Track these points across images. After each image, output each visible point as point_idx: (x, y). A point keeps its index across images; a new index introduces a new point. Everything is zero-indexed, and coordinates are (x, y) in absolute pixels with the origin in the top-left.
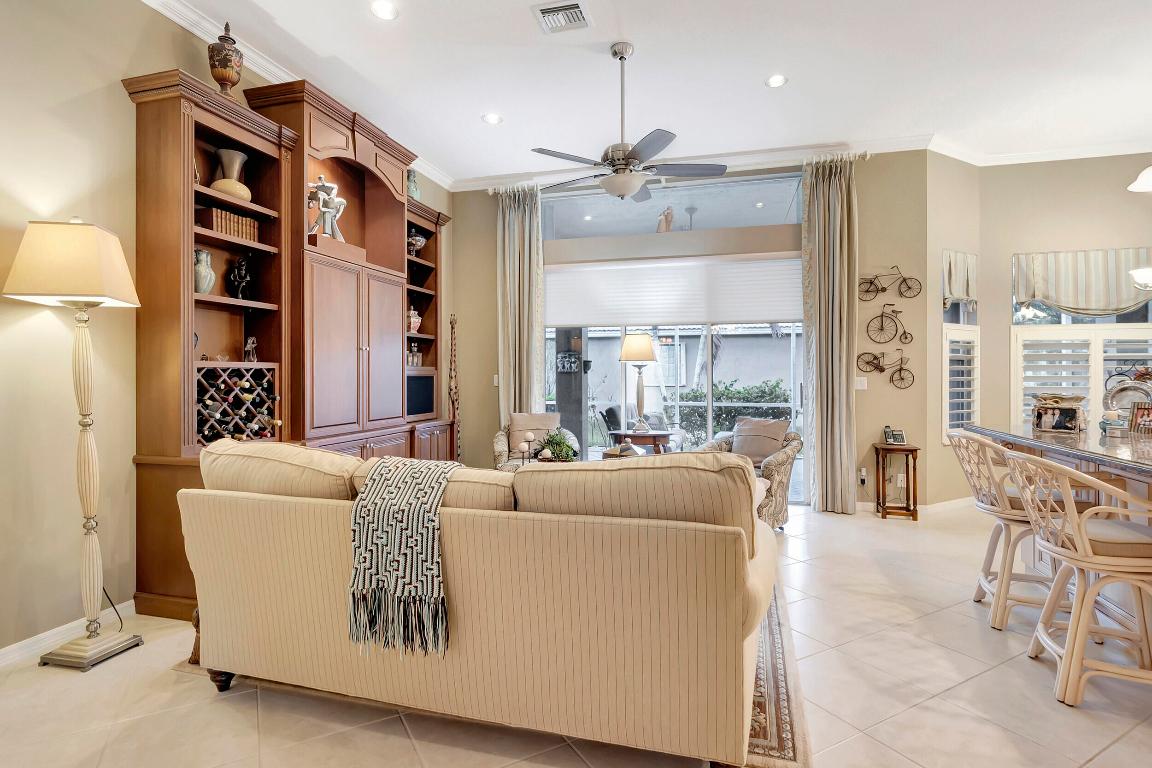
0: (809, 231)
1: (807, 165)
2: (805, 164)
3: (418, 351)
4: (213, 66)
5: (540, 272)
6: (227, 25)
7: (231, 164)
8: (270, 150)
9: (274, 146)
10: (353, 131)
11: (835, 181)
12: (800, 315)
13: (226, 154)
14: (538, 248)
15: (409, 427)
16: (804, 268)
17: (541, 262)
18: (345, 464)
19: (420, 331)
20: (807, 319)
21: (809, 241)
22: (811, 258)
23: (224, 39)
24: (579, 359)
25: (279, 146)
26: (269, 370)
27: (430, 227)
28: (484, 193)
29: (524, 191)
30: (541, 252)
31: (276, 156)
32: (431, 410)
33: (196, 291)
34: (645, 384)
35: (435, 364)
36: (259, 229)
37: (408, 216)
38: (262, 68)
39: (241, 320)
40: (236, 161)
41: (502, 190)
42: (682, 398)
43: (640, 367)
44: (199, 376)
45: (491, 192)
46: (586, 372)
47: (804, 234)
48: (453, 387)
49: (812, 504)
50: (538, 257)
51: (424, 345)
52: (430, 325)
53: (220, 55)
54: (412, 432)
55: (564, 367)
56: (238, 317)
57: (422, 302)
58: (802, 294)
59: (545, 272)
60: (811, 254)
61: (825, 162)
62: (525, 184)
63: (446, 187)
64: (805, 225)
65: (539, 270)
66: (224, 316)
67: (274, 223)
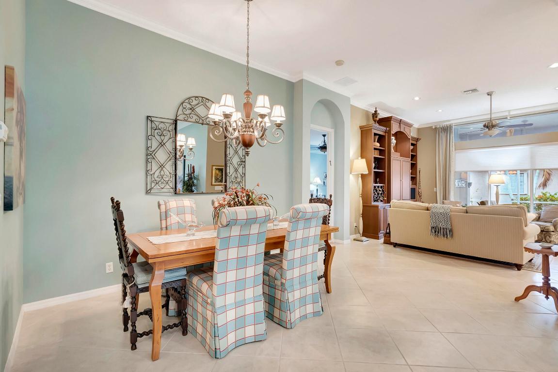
3: (413, 181)
4: (373, 118)
6: (376, 108)
7: (376, 139)
8: (383, 134)
10: (400, 124)
14: (453, 145)
17: (454, 150)
18: (426, 205)
23: (376, 111)
24: (466, 182)
25: (385, 132)
26: (383, 186)
27: (416, 143)
28: (431, 128)
29: (447, 126)
30: (454, 146)
31: (385, 135)
34: (500, 193)
35: (416, 184)
36: (381, 153)
37: (411, 141)
38: (382, 114)
41: (438, 126)
42: (522, 199)
43: (497, 186)
45: (434, 127)
46: (469, 187)
48: (420, 191)
50: (453, 148)
51: (413, 179)
52: (415, 173)
53: (374, 115)
55: (458, 185)
57: (413, 166)
59: (455, 153)
62: (448, 123)
65: (453, 153)
67: (384, 151)
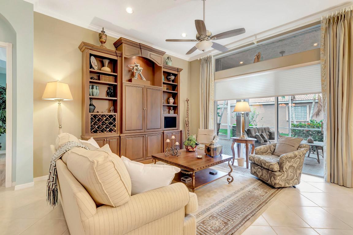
0: (324, 50)
1: (323, 19)
2: (322, 19)
3: (173, 109)
5: (213, 82)
6: (103, 28)
7: (106, 63)
8: (115, 58)
9: (116, 56)
10: (141, 48)
11: (341, 23)
12: (320, 89)
13: (104, 60)
14: (212, 75)
15: (162, 132)
16: (322, 68)
17: (213, 79)
19: (173, 104)
20: (323, 91)
21: (325, 55)
22: (325, 63)
23: (103, 32)
26: (114, 115)
27: (176, 73)
29: (208, 57)
31: (117, 59)
32: (175, 127)
33: (90, 95)
35: (177, 113)
36: (115, 79)
39: (112, 102)
40: (106, 62)
41: (202, 58)
43: (243, 114)
44: (92, 117)
45: (199, 59)
47: (322, 52)
48: (187, 120)
49: (325, 178)
52: (176, 101)
53: (101, 36)
54: (163, 133)
56: (111, 102)
57: (176, 96)
58: (321, 80)
59: (215, 83)
60: (325, 61)
61: (334, 15)
62: (208, 55)
63: (188, 60)
64: (322, 48)
66: (107, 101)
67: (116, 77)
